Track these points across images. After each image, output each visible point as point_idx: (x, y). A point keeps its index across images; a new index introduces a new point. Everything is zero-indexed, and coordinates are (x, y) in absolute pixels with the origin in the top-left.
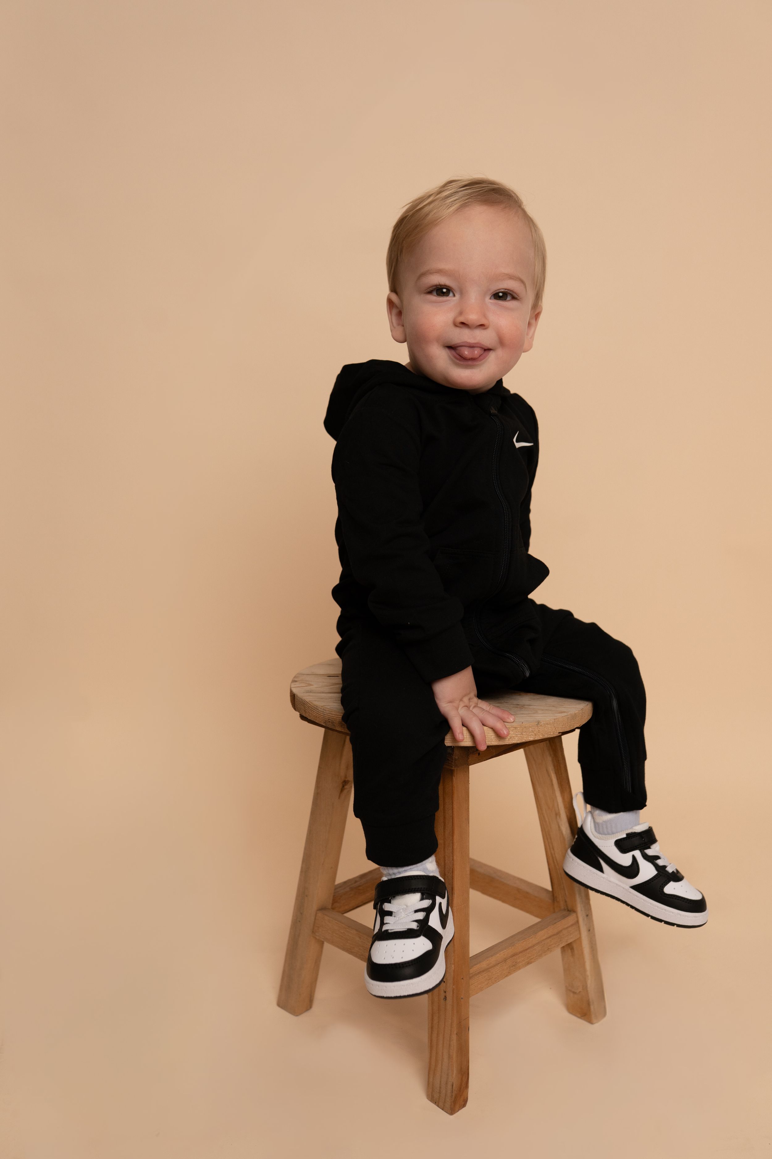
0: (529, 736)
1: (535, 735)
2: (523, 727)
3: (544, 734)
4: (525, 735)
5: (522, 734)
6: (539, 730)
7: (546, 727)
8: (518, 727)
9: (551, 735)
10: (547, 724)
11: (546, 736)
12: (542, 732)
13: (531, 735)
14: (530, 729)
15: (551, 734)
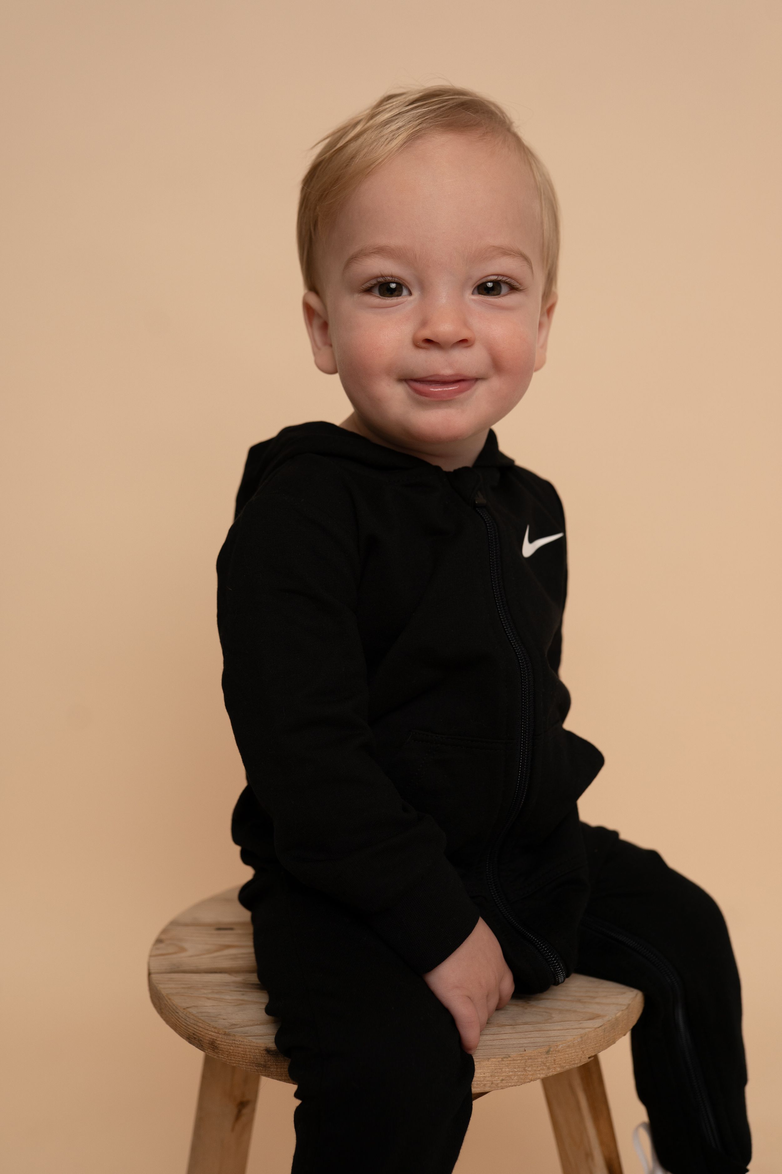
0: (538, 1072)
1: (549, 1068)
2: (527, 1058)
3: (564, 1065)
4: (530, 1071)
5: (525, 1070)
6: (554, 1060)
7: (568, 1052)
8: (518, 1058)
9: (575, 1064)
10: (569, 1047)
11: (567, 1067)
12: (560, 1062)
13: (541, 1069)
14: (540, 1060)
15: (576, 1062)
